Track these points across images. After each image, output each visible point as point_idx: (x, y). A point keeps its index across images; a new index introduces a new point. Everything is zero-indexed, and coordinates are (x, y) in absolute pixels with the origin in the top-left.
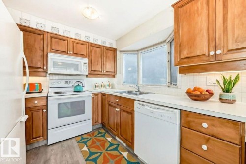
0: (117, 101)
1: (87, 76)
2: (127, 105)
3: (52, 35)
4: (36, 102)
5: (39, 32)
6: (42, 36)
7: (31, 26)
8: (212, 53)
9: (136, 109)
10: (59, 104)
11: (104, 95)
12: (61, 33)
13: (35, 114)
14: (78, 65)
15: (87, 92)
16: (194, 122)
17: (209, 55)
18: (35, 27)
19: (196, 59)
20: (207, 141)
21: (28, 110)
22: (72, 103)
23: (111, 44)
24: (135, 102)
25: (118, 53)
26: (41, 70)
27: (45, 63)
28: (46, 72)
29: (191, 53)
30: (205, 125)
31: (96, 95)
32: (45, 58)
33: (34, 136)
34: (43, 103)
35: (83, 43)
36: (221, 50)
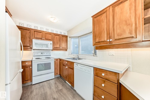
0: (67, 63)
1: (52, 50)
2: (71, 65)
3: (34, 30)
4: (27, 63)
5: (28, 29)
6: (29, 31)
7: (24, 26)
8: (108, 40)
9: (75, 67)
10: (38, 65)
11: (60, 60)
12: (39, 29)
13: (26, 69)
14: (47, 44)
15: (52, 58)
16: (99, 73)
17: (107, 41)
18: (26, 27)
19: (102, 43)
20: (104, 82)
21: (23, 67)
22: (45, 64)
23: (65, 33)
24: (74, 63)
25: (68, 38)
26: (29, 47)
27: (31, 44)
28: (31, 48)
29: (100, 40)
30: (103, 74)
31: (57, 60)
32: (31, 41)
33: (26, 80)
34: (30, 64)
35: (50, 34)
36: (112, 39)
